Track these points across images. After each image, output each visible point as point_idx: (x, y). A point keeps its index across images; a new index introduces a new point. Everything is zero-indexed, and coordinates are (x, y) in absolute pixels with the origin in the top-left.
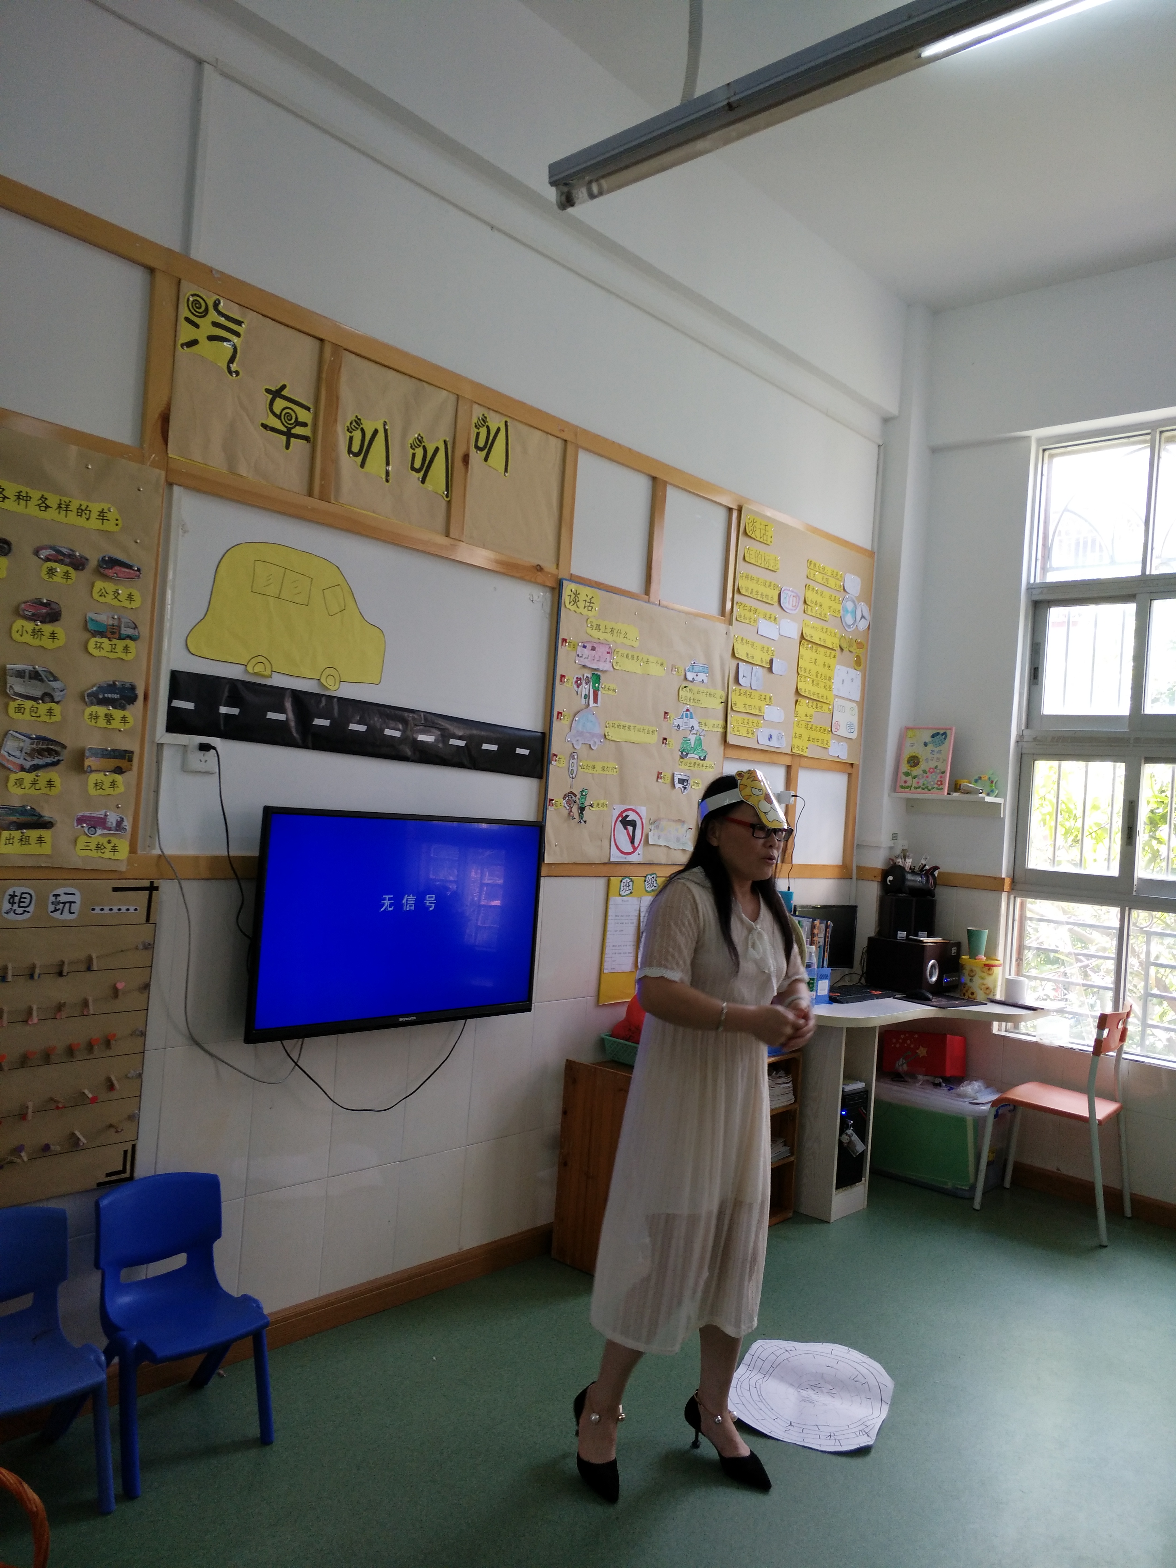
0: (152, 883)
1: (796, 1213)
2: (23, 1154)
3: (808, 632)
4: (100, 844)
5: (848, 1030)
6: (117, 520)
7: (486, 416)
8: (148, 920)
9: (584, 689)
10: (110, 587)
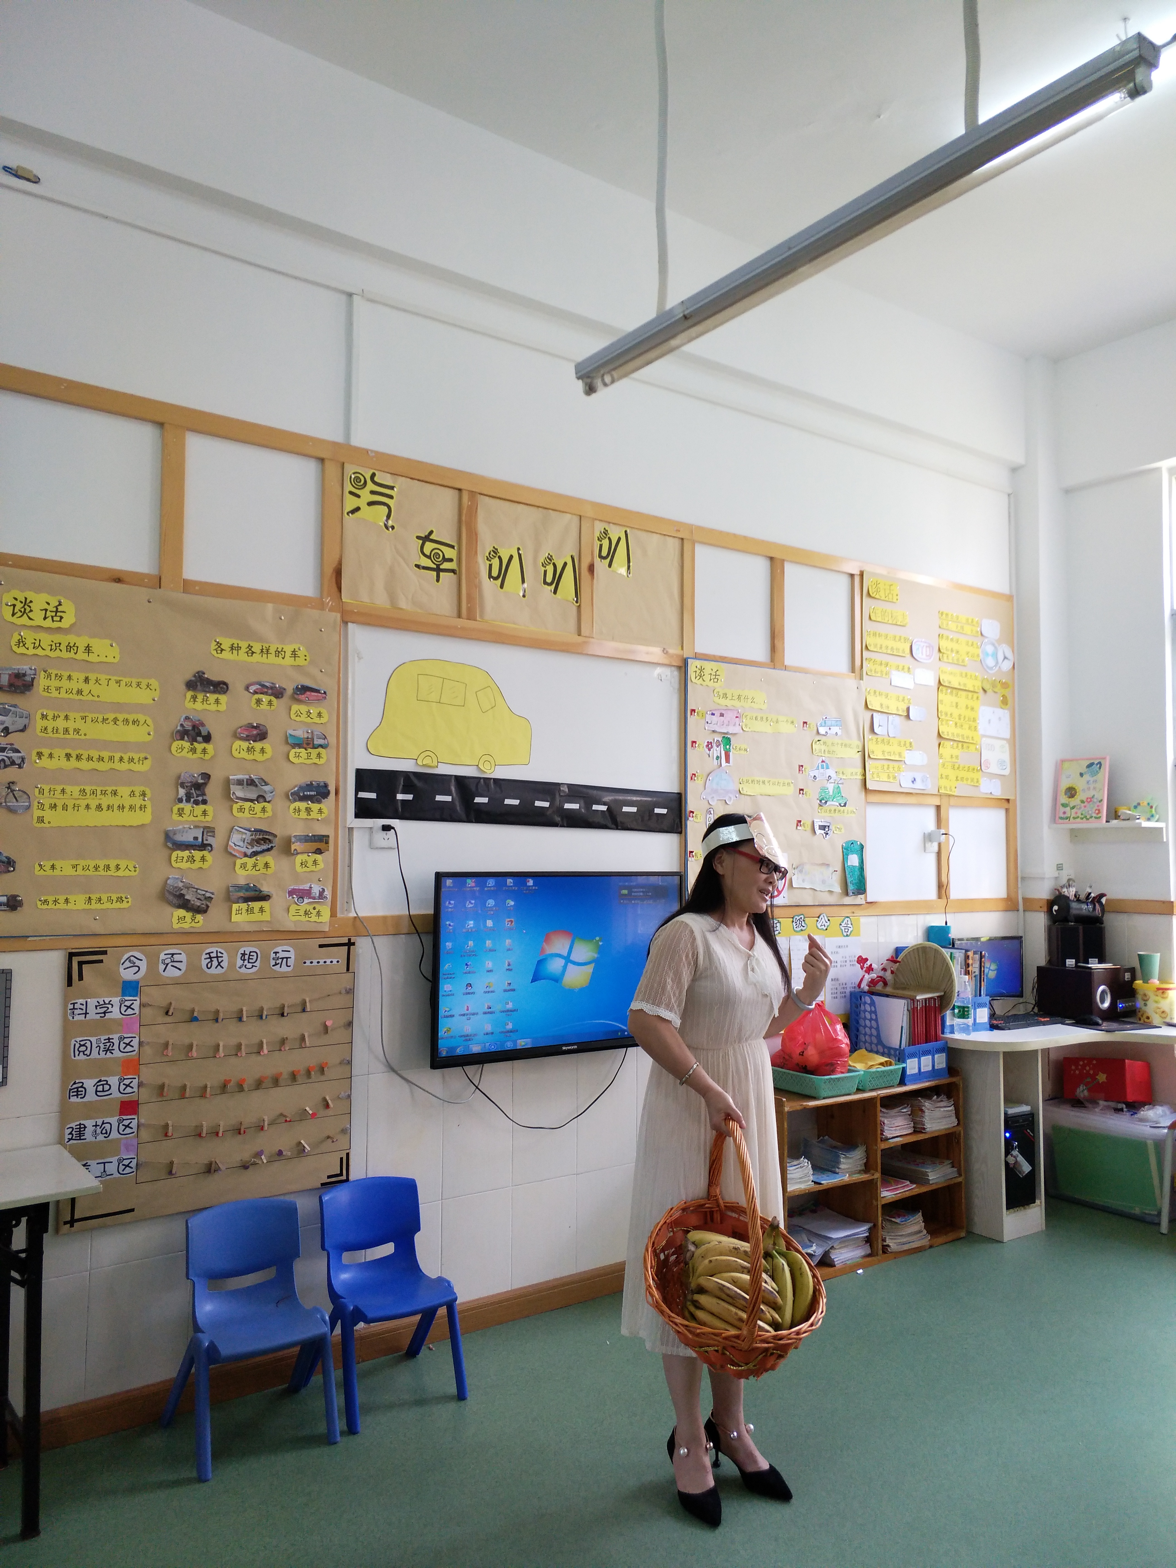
0: (349, 940)
1: (970, 1233)
2: (263, 1157)
3: (945, 679)
4: (308, 910)
5: (1006, 1054)
6: (305, 656)
7: (607, 529)
8: (348, 969)
9: (715, 751)
10: (303, 708)
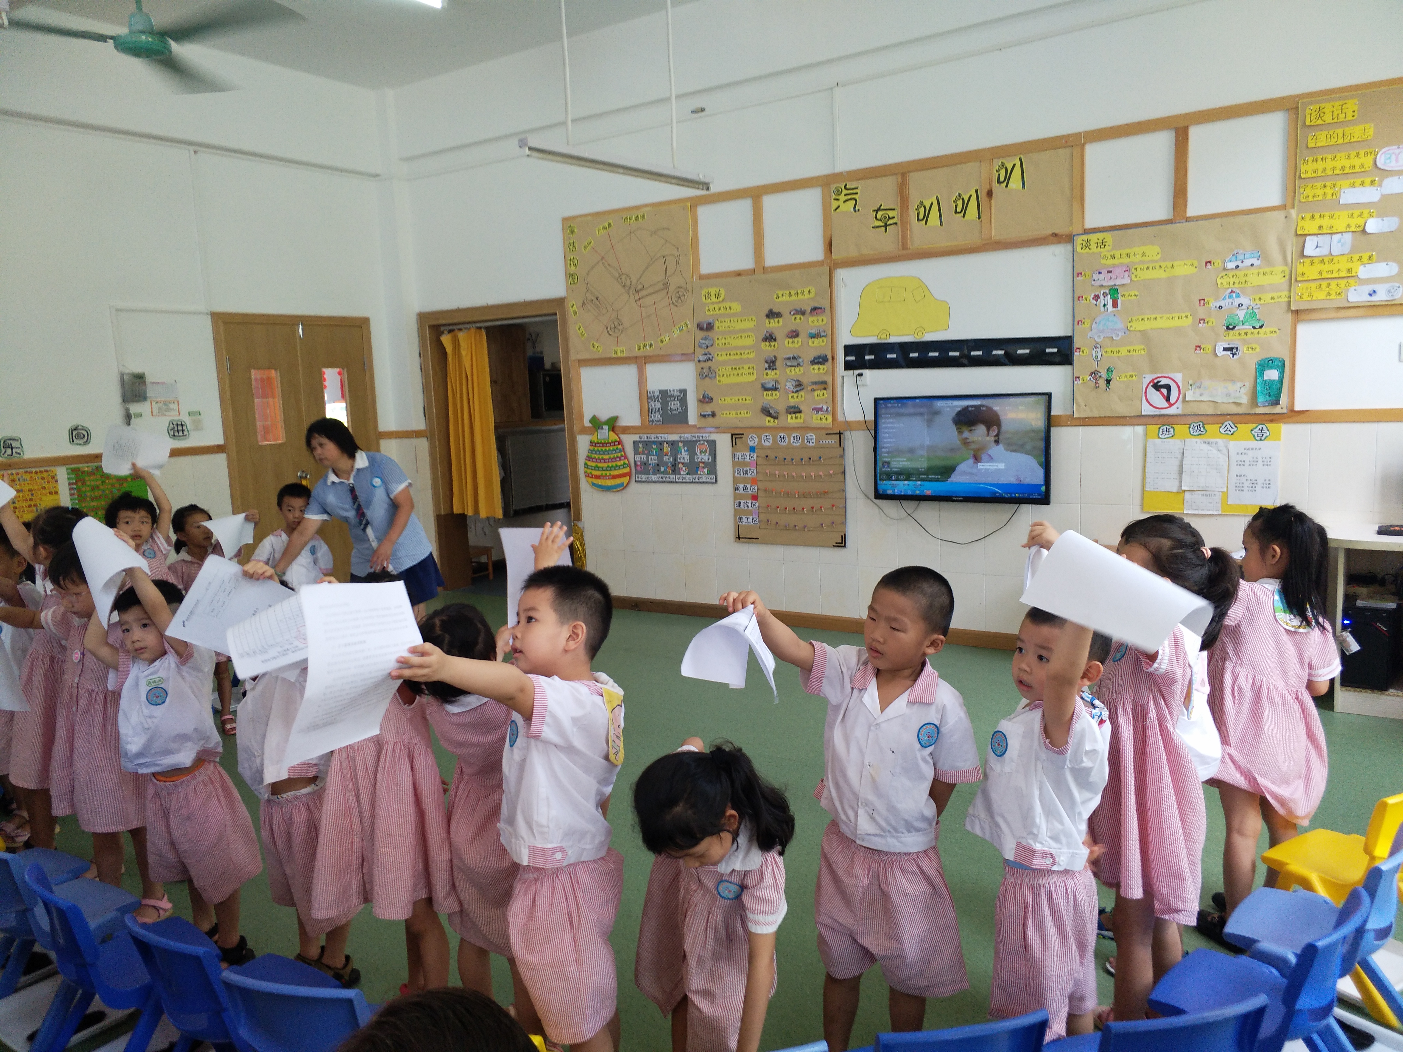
0: (840, 432)
4: (821, 417)
6: (814, 292)
7: (1003, 162)
8: (840, 446)
9: (1102, 301)
10: (815, 318)
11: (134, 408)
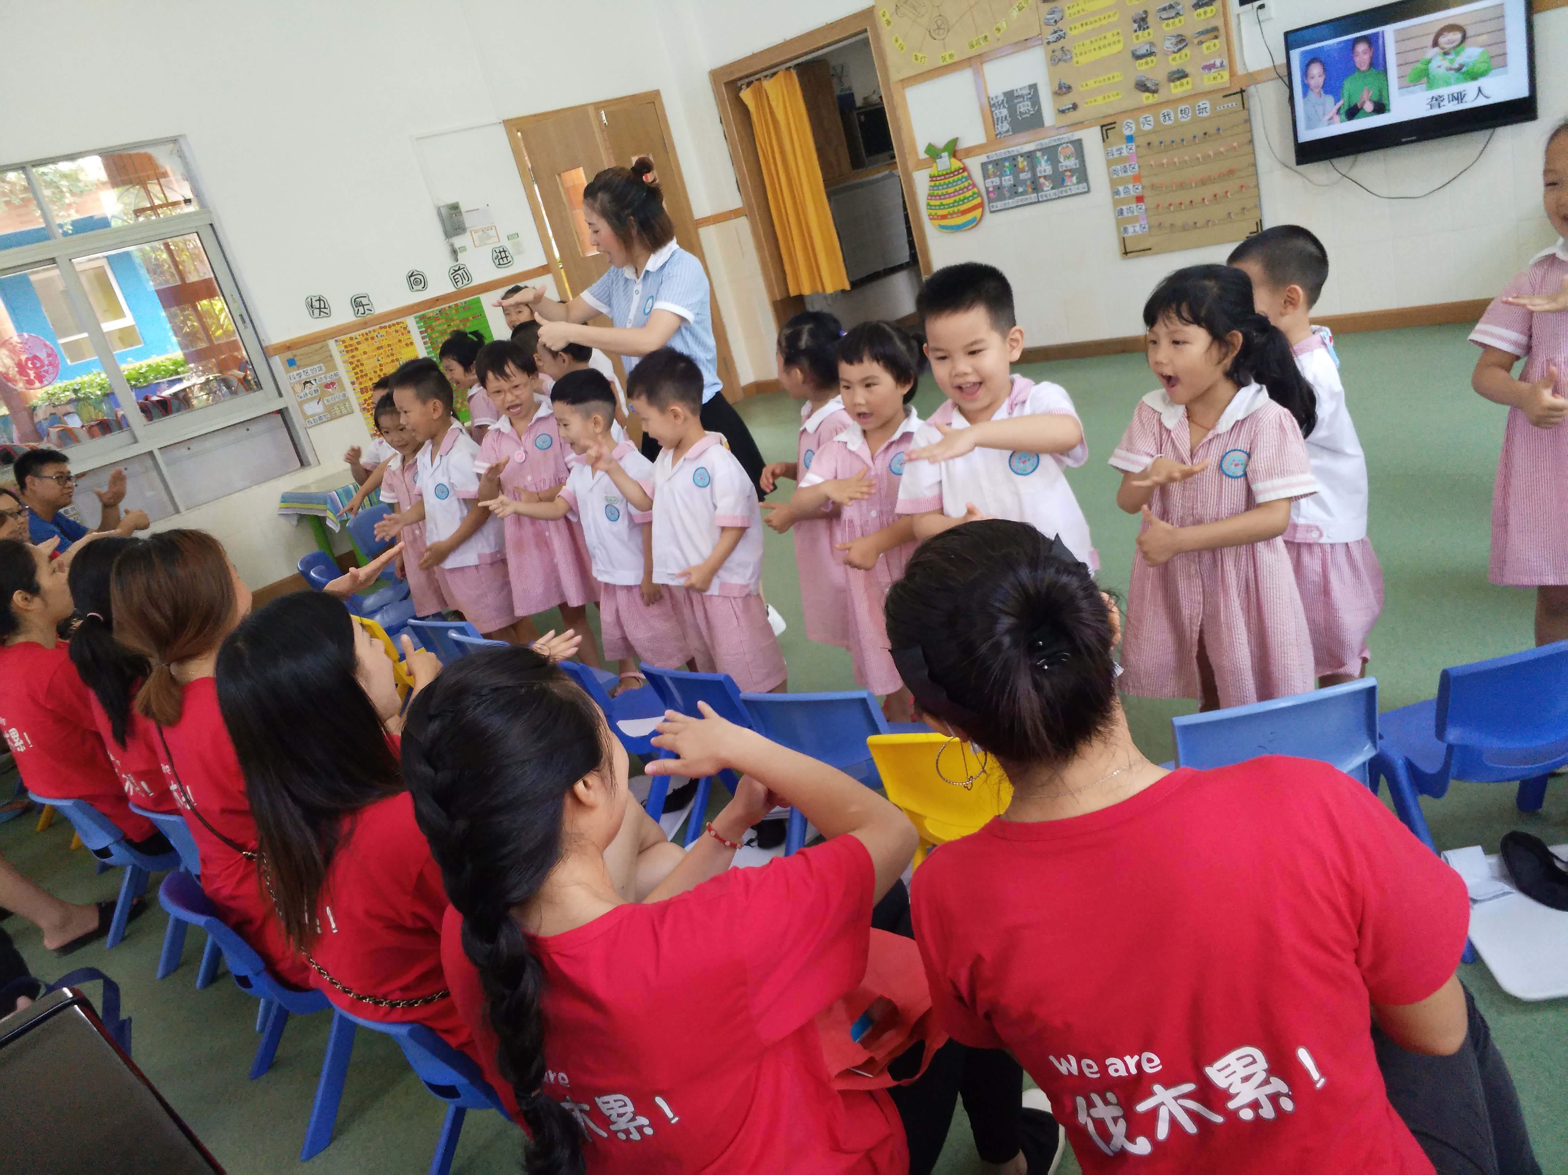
0: (1241, 89)
4: (1215, 76)
8: (1244, 108)
11: (459, 241)
